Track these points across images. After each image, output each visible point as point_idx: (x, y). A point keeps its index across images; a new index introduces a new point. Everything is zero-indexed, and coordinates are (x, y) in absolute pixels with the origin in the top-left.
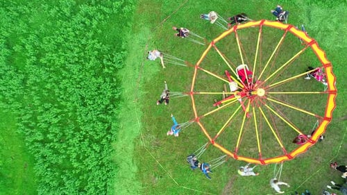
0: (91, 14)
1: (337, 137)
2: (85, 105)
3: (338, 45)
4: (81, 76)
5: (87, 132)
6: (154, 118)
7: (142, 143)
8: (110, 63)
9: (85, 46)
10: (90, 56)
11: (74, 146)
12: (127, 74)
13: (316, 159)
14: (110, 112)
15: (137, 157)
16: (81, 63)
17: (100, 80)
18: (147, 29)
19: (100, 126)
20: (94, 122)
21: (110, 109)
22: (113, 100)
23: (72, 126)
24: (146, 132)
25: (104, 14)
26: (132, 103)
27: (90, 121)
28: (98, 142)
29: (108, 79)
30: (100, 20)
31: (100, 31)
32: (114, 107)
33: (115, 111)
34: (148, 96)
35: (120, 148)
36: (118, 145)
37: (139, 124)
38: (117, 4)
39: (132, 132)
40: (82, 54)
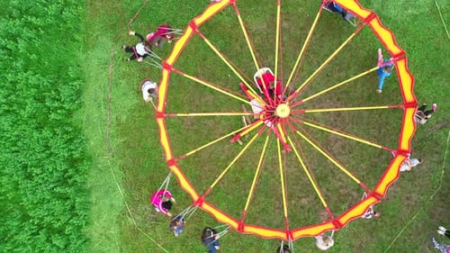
0: (14, 31)
1: (436, 158)
2: (29, 177)
3: (410, 11)
4: (16, 133)
5: (42, 219)
6: (142, 176)
7: (131, 221)
8: (56, 104)
9: (14, 83)
10: (25, 98)
11: (24, 245)
12: (88, 116)
13: (408, 198)
14: (70, 181)
15: (127, 243)
16: (14, 111)
17: (46, 133)
18: (106, 41)
19: (58, 206)
20: (49, 202)
21: (70, 177)
22: (73, 162)
23: (17, 213)
24: (134, 202)
25: (36, 28)
26: (105, 160)
27: (42, 202)
28: (60, 231)
29: (58, 131)
30: (30, 39)
31: (34, 56)
32: (77, 171)
33: (78, 178)
34: (127, 145)
35: (96, 235)
36: (94, 231)
37: (121, 191)
38: (53, 9)
39: (112, 206)
40: (13, 97)
